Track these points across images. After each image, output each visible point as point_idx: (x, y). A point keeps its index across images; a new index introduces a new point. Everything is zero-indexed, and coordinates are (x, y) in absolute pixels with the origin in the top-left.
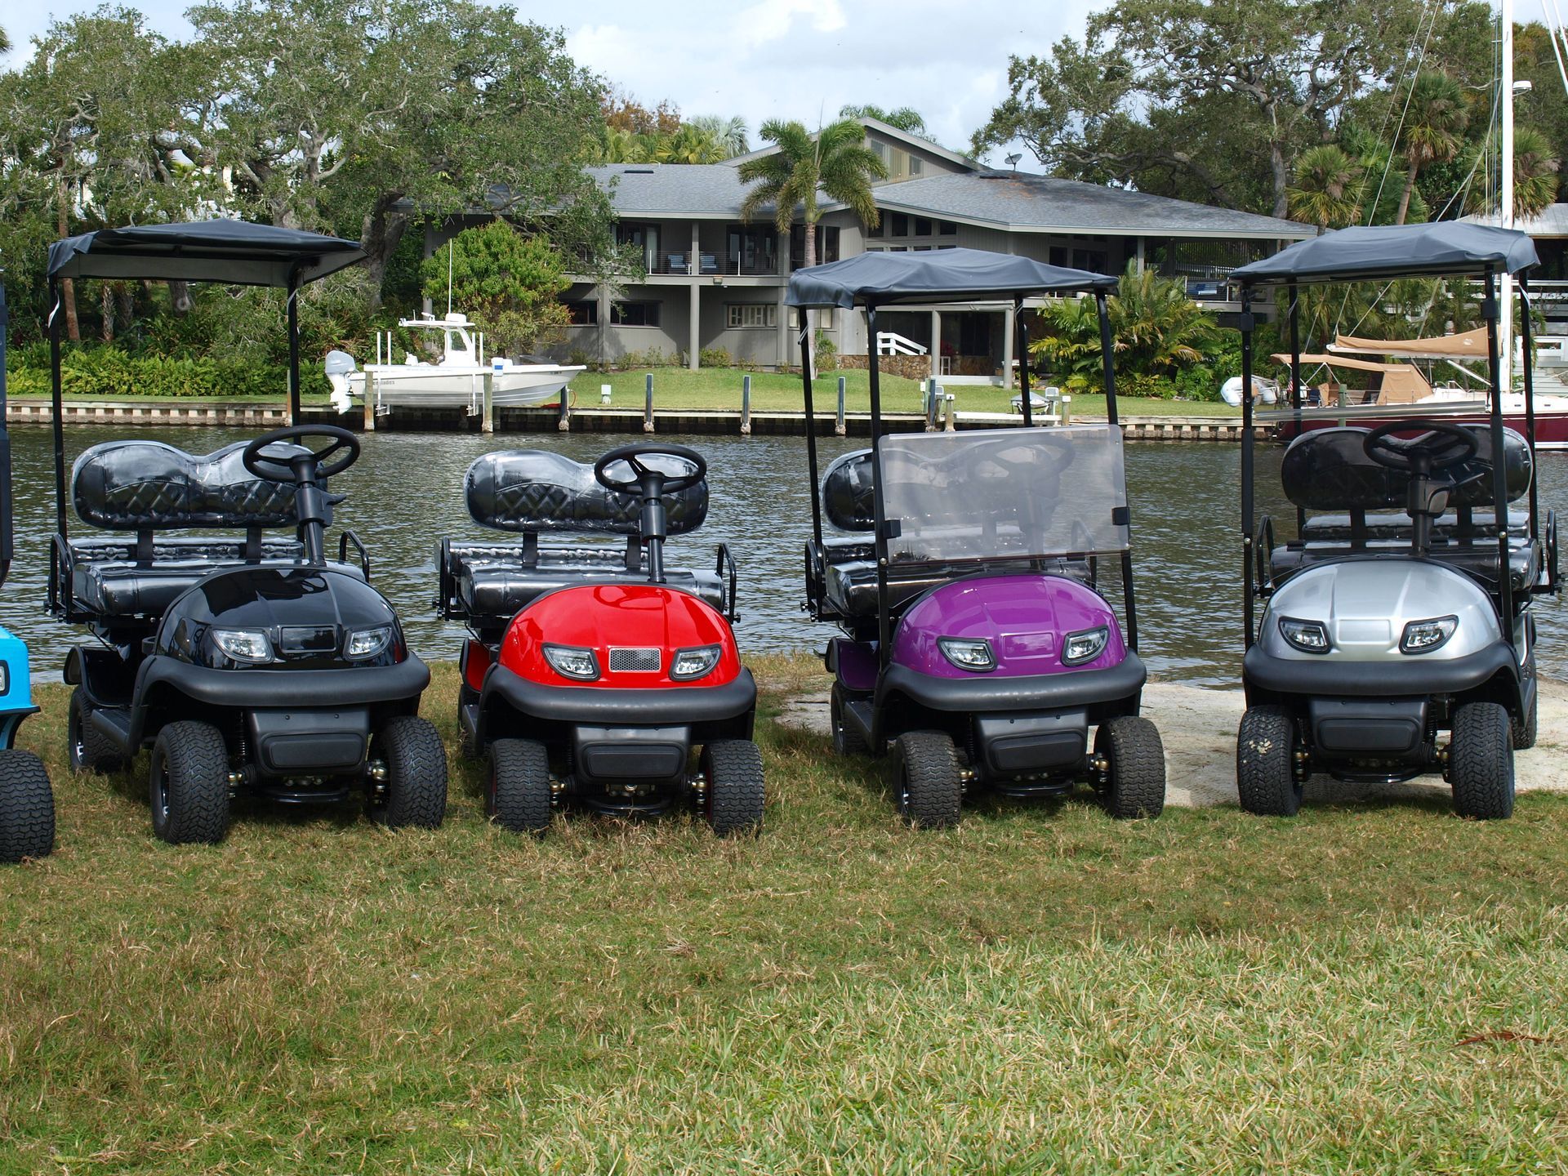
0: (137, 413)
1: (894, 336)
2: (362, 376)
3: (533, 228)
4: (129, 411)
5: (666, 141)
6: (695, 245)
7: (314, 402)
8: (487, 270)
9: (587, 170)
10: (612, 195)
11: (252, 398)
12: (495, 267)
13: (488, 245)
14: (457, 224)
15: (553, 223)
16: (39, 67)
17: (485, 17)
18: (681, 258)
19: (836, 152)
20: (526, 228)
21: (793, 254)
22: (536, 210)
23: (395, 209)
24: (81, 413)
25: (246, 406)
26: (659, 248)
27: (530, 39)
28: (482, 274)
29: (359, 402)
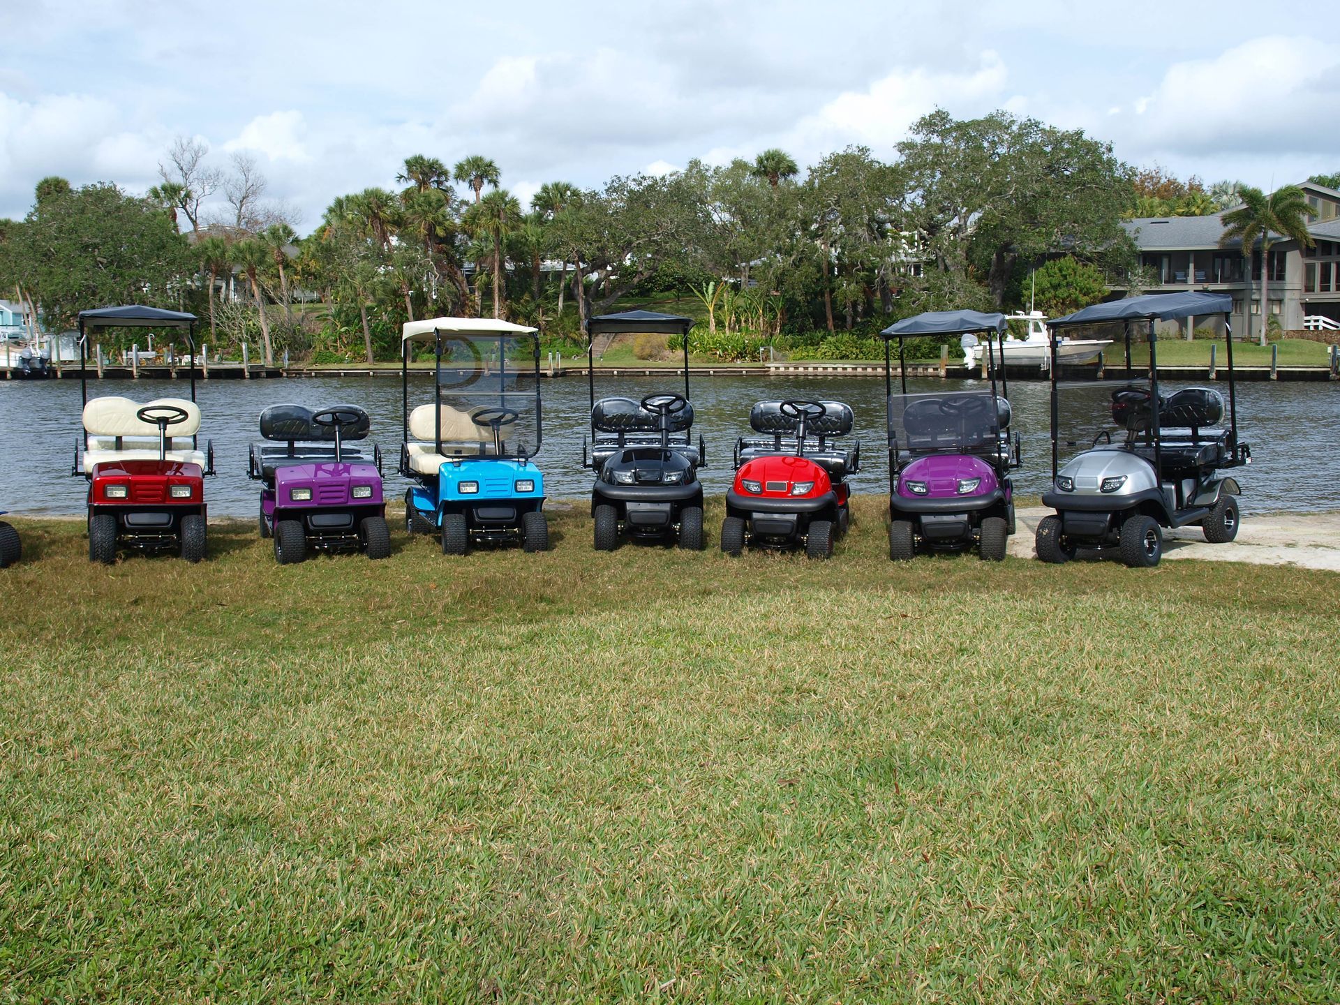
0: (859, 370)
1: (1322, 318)
2: (981, 348)
3: (1089, 259)
4: (855, 369)
5: (1181, 202)
6: (1192, 266)
7: (956, 363)
8: (1059, 285)
9: (1121, 225)
10: (1136, 239)
11: (923, 361)
12: (1064, 283)
13: (1060, 270)
14: (1041, 259)
15: (1102, 256)
16: (810, 183)
17: (1066, 137)
18: (1183, 273)
19: (1281, 206)
20: (1085, 260)
21: (1254, 270)
22: (1089, 249)
23: (1010, 251)
24: (830, 370)
25: (918, 365)
26: (1169, 268)
27: (1092, 148)
28: (1056, 287)
29: (980, 363)
